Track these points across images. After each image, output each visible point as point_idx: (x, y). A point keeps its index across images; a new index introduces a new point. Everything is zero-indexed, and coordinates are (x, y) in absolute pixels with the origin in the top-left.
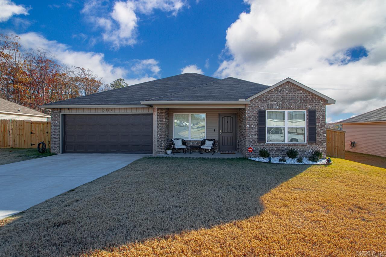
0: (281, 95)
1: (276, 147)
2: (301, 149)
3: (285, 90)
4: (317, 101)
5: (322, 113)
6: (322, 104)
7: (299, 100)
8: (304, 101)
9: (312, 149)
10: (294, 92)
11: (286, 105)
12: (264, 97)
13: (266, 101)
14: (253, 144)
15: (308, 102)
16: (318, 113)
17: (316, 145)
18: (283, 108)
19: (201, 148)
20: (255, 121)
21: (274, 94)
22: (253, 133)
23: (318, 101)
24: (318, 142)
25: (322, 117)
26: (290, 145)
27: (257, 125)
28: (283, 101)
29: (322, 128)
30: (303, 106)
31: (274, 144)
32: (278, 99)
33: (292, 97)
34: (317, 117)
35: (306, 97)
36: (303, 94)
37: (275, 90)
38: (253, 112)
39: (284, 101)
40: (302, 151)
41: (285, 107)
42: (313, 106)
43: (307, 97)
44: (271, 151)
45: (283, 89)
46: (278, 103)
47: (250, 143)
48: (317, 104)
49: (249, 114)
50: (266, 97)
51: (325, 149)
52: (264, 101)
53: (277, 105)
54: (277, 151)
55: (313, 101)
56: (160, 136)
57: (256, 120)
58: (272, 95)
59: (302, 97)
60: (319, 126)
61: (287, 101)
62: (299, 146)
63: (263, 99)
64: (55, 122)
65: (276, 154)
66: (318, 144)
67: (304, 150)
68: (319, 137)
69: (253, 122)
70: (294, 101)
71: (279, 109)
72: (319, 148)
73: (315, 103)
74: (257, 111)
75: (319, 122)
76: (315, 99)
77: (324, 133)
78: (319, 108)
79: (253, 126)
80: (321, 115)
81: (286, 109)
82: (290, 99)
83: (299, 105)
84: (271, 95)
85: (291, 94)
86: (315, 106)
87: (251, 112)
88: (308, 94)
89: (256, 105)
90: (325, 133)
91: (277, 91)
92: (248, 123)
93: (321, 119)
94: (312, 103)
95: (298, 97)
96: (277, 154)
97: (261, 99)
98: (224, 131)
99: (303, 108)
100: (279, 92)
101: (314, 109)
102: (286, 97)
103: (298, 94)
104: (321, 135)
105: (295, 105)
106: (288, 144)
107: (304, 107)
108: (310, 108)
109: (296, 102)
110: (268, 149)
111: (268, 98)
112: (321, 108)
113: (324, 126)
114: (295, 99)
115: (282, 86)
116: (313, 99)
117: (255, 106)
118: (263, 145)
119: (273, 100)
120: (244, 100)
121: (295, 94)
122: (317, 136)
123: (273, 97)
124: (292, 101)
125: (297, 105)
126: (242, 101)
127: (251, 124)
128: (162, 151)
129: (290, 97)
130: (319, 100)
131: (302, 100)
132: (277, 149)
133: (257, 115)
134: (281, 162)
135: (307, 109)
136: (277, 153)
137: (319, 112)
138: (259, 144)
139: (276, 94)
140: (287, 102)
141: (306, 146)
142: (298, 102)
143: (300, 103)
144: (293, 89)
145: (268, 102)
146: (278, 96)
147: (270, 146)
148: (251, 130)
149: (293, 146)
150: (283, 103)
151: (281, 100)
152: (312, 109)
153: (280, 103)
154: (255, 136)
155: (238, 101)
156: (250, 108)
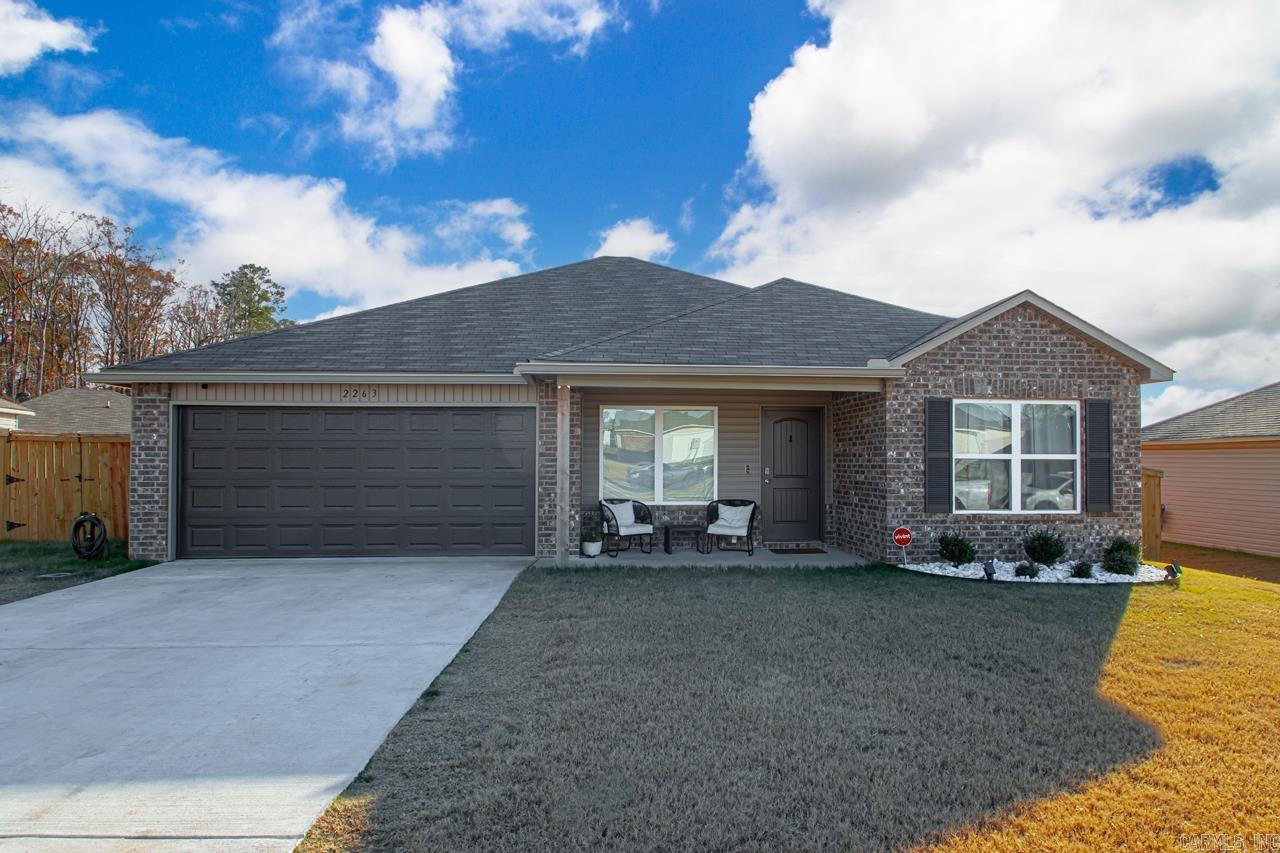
0: (1002, 348)
1: (986, 528)
2: (1063, 533)
3: (1012, 332)
4: (1115, 370)
5: (1128, 413)
6: (1130, 382)
7: (1057, 365)
8: (1073, 369)
9: (1098, 534)
10: (1041, 339)
11: (1018, 382)
12: (945, 355)
13: (953, 368)
14: (908, 516)
15: (1087, 373)
16: (1116, 412)
17: (1111, 519)
18: (1006, 393)
20: (917, 436)
21: (977, 346)
22: (908, 480)
23: (1118, 370)
24: (1118, 508)
25: (1128, 424)
26: (1025, 519)
27: (922, 450)
28: (1006, 369)
29: (1128, 461)
30: (1070, 386)
31: (980, 516)
32: (992, 363)
33: (1034, 356)
34: (1116, 425)
35: (1080, 357)
36: (1071, 345)
37: (981, 332)
38: (909, 405)
39: (1009, 369)
40: (1068, 540)
41: (1014, 388)
42: (1101, 389)
43: (1084, 358)
45: (1006, 329)
46: (989, 375)
47: (899, 512)
48: (1115, 380)
49: (895, 411)
50: (953, 356)
51: (1138, 532)
52: (945, 367)
53: (989, 384)
54: (988, 540)
55: (1101, 370)
57: (920, 434)
58: (972, 349)
59: (1066, 357)
60: (1120, 454)
61: (1019, 369)
62: (1057, 522)
63: (943, 361)
64: (150, 437)
65: (984, 552)
66: (1118, 516)
67: (1075, 535)
68: (1121, 490)
69: (911, 441)
70: (1042, 369)
71: (995, 397)
72: (1122, 527)
73: (1108, 376)
74: (922, 401)
75: (1122, 443)
76: (1109, 364)
77: (1135, 478)
78: (1121, 394)
79: (908, 455)
80: (1126, 418)
81: (1017, 397)
82: (1029, 363)
83: (1058, 382)
84: (967, 349)
85: (1032, 346)
86: (1109, 389)
87: (901, 405)
88: (1085, 347)
89: (919, 380)
90: (1139, 479)
91: (988, 335)
92: (892, 442)
93: (1125, 430)
94: (1098, 376)
95: (1053, 358)
96: (989, 552)
97: (935, 361)
98: (777, 473)
99: (1069, 394)
100: (996, 337)
101: (1104, 397)
102: (1018, 356)
103: (1055, 345)
104: (1126, 485)
105: (1047, 382)
106: (1026, 516)
107: (1074, 390)
108: (1091, 394)
109: (1049, 372)
111: (959, 357)
112: (1126, 395)
113: (1136, 454)
114: (1045, 363)
115: (1003, 319)
116: (1100, 364)
117: (917, 386)
118: (943, 522)
119: (973, 364)
120: (885, 363)
121: (1046, 344)
122: (1114, 489)
123: (974, 356)
124: (1037, 370)
125: (1052, 382)
126: (878, 365)
127: (904, 448)
128: (572, 544)
129: (1029, 357)
130: (1119, 366)
131: (1069, 367)
132: (987, 534)
133: (921, 417)
134: (1022, 579)
135: (1084, 398)
136: (989, 548)
137: (1121, 407)
138: (931, 517)
139: (986, 343)
140: (1019, 373)
141: (1081, 521)
142: (1056, 374)
143: (1060, 377)
144: (1037, 329)
145: (958, 373)
146: (991, 349)
147: (965, 523)
148: (903, 467)
149: (1038, 522)
150: (1006, 376)
151: (1002, 365)
152: (1097, 398)
153: (996, 375)
154: (917, 490)
155: (866, 366)
156: (898, 392)
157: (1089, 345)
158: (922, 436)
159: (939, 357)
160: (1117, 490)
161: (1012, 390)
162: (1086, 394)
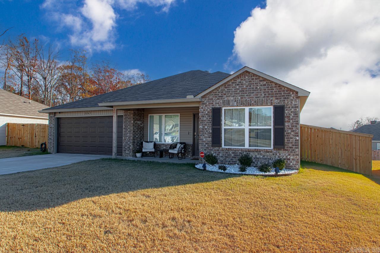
0: (240, 88)
1: (234, 153)
2: (264, 156)
3: (244, 82)
4: (287, 93)
5: (293, 110)
6: (293, 98)
7: (262, 93)
8: (269, 94)
9: (279, 157)
10: (256, 84)
11: (246, 100)
12: (219, 92)
13: (222, 97)
14: (206, 148)
15: (275, 95)
16: (287, 110)
17: (285, 151)
18: (242, 104)
19: (169, 152)
20: (209, 120)
21: (231, 88)
22: (206, 136)
23: (288, 93)
24: (288, 147)
25: (293, 115)
26: (250, 150)
27: (211, 126)
28: (242, 96)
29: (293, 129)
30: (267, 100)
31: (231, 149)
32: (236, 94)
33: (253, 90)
34: (287, 115)
35: (272, 89)
36: (268, 85)
37: (232, 83)
38: (207, 110)
40: (266, 159)
41: (245, 103)
42: (280, 101)
43: (274, 90)
44: (227, 157)
45: (242, 81)
46: (235, 98)
47: (203, 146)
48: (287, 97)
49: (202, 112)
50: (222, 92)
51: (296, 157)
52: (219, 97)
53: (235, 101)
54: (234, 157)
55: (281, 94)
56: (128, 138)
57: (210, 120)
58: (229, 90)
59: (266, 90)
60: (289, 126)
61: (247, 95)
62: (262, 152)
63: (219, 95)
64: (51, 125)
65: (233, 161)
66: (287, 150)
67: (269, 157)
68: (289, 140)
69: (207, 123)
70: (256, 95)
71: (237, 106)
72: (289, 155)
73: (284, 96)
74: (211, 109)
75: (290, 122)
76: (284, 91)
77: (295, 135)
78: (289, 102)
79: (206, 127)
80: (292, 112)
81: (246, 106)
82: (251, 93)
83: (262, 99)
84: (227, 90)
85: (252, 87)
86: (284, 101)
87: (204, 110)
88: (274, 85)
89: (210, 102)
90: (298, 136)
91: (235, 84)
92: (201, 123)
93: (291, 117)
94: (279, 96)
95: (260, 90)
96: (234, 162)
97: (216, 95)
99: (267, 103)
100: (238, 85)
101: (282, 104)
102: (246, 91)
103: (261, 85)
104: (291, 138)
105: (258, 100)
106: (248, 149)
107: (269, 102)
108: (276, 103)
109: (259, 96)
110: (224, 155)
111: (224, 93)
112: (292, 103)
113: (296, 126)
114: (257, 93)
115: (241, 77)
116: (280, 91)
117: (210, 104)
118: (218, 150)
119: (229, 95)
120: (192, 96)
121: (258, 86)
122: (286, 140)
123: (230, 92)
124: (254, 95)
125: (260, 99)
126: (190, 97)
127: (205, 125)
128: (131, 153)
129: (251, 91)
130: (289, 92)
131: (267, 93)
132: (234, 155)
133: (211, 114)
135: (273, 105)
136: (235, 160)
137: (289, 107)
138: (214, 148)
139: (234, 87)
140: (247, 97)
141: (271, 152)
142: (262, 96)
143: (263, 97)
144: (254, 80)
145: (224, 98)
146: (236, 89)
147: (226, 151)
148: (204, 131)
149: (254, 152)
150: (241, 98)
151: (240, 94)
152: (279, 105)
153: (238, 98)
154: (209, 139)
155: (186, 98)
156: (203, 106)
157: (275, 85)
158: (211, 121)
159: (217, 93)
160: (287, 140)
161: (244, 103)
162: (274, 103)
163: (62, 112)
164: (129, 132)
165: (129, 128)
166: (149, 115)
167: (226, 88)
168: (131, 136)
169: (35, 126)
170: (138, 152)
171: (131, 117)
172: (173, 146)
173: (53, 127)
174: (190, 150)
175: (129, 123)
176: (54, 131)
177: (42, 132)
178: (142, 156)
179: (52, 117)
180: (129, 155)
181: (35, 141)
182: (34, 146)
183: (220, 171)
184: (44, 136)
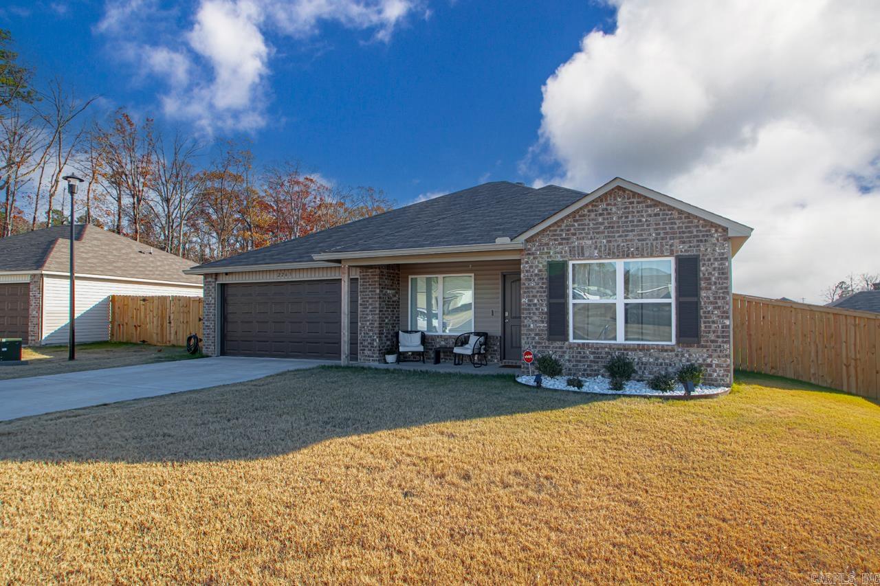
0: (606, 221)
1: (594, 353)
2: (657, 359)
3: (614, 209)
4: (704, 231)
5: (716, 265)
6: (718, 240)
7: (652, 231)
8: (667, 233)
9: (688, 360)
10: (638, 212)
11: (618, 246)
12: (562, 230)
13: (568, 239)
14: (536, 343)
15: (678, 235)
16: (704, 265)
17: (700, 349)
18: (609, 254)
19: (454, 351)
20: (542, 288)
21: (587, 222)
22: (536, 318)
23: (706, 231)
24: (707, 341)
25: (716, 275)
26: (627, 347)
27: (545, 298)
28: (609, 237)
29: (717, 303)
30: (662, 246)
31: (588, 344)
32: (598, 233)
33: (632, 226)
34: (704, 275)
35: (672, 223)
36: (663, 215)
37: (589, 211)
38: (537, 267)
39: (611, 237)
40: (661, 364)
41: (615, 250)
42: (690, 247)
43: (676, 224)
44: (580, 361)
45: (609, 207)
46: (596, 242)
47: (530, 340)
48: (704, 239)
49: (527, 271)
50: (568, 230)
51: (725, 361)
52: (562, 239)
53: (596, 248)
54: (594, 362)
55: (691, 232)
56: (370, 324)
57: (544, 286)
58: (582, 225)
59: (659, 224)
60: (708, 298)
61: (620, 236)
62: (652, 351)
63: (561, 235)
64: (209, 299)
66: (706, 347)
67: (667, 361)
68: (710, 327)
69: (538, 292)
70: (639, 235)
71: (600, 258)
72: (710, 356)
73: (698, 236)
74: (545, 263)
75: (710, 289)
76: (698, 226)
77: (722, 316)
78: (709, 250)
79: (536, 301)
80: (714, 269)
81: (618, 257)
82: (628, 231)
83: (652, 244)
84: (579, 225)
85: (630, 218)
86: (698, 246)
87: (531, 267)
88: (676, 215)
89: (544, 249)
90: (728, 318)
91: (595, 213)
92: (525, 292)
93: (713, 279)
94: (688, 237)
95: (648, 225)
96: (595, 371)
97: (555, 235)
99: (662, 252)
100: (601, 215)
101: (694, 252)
102: (619, 227)
103: (650, 216)
104: (714, 322)
105: (642, 244)
106: (624, 345)
107: (667, 249)
108: (681, 252)
109: (644, 237)
110: (573, 357)
111: (573, 231)
112: (714, 250)
113: (724, 298)
114: (641, 230)
115: (606, 200)
116: (689, 227)
117: (542, 253)
118: (561, 348)
119: (584, 235)
120: (507, 240)
121: (642, 216)
122: (703, 325)
123: (584, 229)
124: (634, 235)
125: (647, 244)
126: (504, 242)
127: (533, 296)
128: (375, 356)
129: (628, 226)
130: (708, 228)
131: (661, 232)
132: (594, 357)
133: (545, 275)
135: (675, 254)
136: (596, 368)
137: (709, 260)
138: (552, 344)
139: (593, 220)
140: (620, 239)
141: (672, 350)
142: (651, 238)
143: (654, 240)
144: (635, 205)
145: (572, 243)
146: (597, 224)
147: (577, 349)
148: (532, 309)
149: (636, 350)
150: (609, 242)
151: (606, 234)
152: (687, 254)
153: (601, 242)
154: (542, 325)
155: (495, 242)
156: (529, 258)
157: (679, 213)
158: (546, 288)
159: (558, 232)
160: (706, 327)
161: (613, 252)
162: (677, 251)
163: (232, 273)
164: (371, 311)
165: (371, 304)
166: (410, 277)
167: (575, 221)
168: (375, 321)
169: (168, 302)
170: (390, 353)
171: (375, 281)
172: (463, 341)
173: (213, 304)
174: (496, 348)
175: (370, 293)
176: (214, 311)
177: (183, 312)
178: (398, 361)
179: (210, 282)
180: (371, 359)
181: (168, 332)
182: (166, 342)
183: (572, 388)
184: (187, 322)
